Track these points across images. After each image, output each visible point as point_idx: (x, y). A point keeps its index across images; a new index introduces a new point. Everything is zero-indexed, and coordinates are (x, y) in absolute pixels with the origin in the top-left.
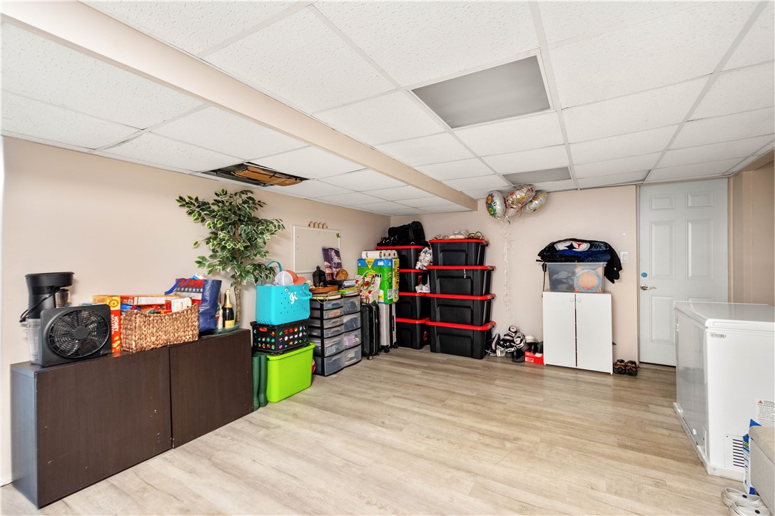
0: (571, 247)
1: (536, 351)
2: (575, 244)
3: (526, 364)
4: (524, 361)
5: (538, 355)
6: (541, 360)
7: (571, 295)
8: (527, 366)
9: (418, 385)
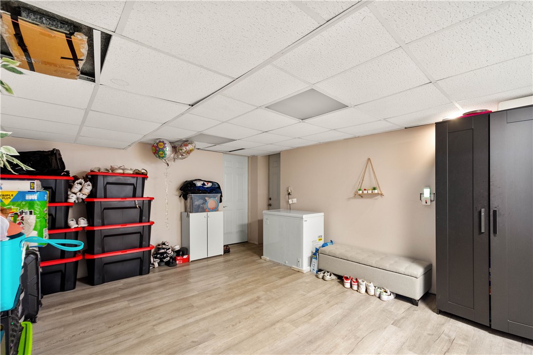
0: (204, 184)
1: (183, 255)
2: (206, 183)
3: (178, 265)
4: (177, 264)
5: (185, 257)
6: (188, 258)
7: (205, 214)
8: (179, 267)
9: (150, 309)
